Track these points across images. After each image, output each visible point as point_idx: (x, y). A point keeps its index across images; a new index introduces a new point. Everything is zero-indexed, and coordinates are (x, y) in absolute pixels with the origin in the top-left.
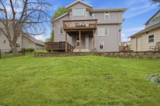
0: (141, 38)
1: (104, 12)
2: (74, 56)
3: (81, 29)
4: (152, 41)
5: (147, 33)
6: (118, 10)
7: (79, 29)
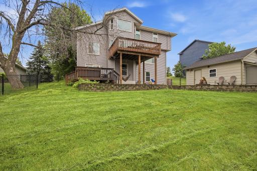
0: (200, 71)
1: (152, 32)
2: (147, 90)
3: (142, 53)
4: (214, 75)
5: (209, 66)
6: (166, 33)
7: (139, 53)
